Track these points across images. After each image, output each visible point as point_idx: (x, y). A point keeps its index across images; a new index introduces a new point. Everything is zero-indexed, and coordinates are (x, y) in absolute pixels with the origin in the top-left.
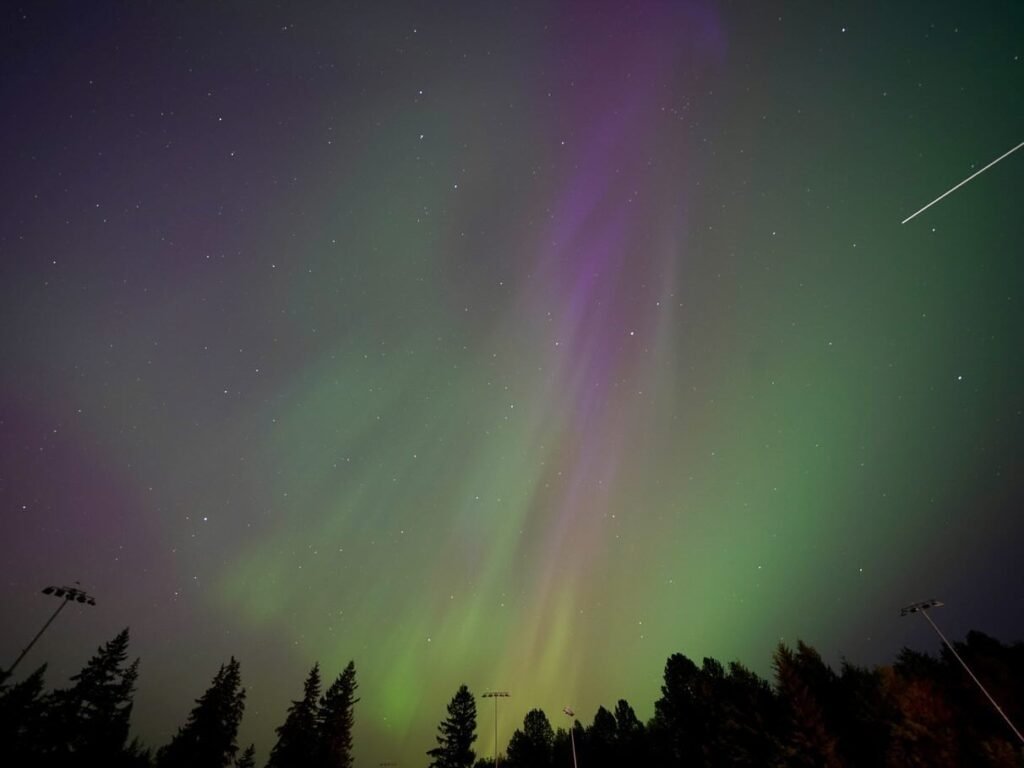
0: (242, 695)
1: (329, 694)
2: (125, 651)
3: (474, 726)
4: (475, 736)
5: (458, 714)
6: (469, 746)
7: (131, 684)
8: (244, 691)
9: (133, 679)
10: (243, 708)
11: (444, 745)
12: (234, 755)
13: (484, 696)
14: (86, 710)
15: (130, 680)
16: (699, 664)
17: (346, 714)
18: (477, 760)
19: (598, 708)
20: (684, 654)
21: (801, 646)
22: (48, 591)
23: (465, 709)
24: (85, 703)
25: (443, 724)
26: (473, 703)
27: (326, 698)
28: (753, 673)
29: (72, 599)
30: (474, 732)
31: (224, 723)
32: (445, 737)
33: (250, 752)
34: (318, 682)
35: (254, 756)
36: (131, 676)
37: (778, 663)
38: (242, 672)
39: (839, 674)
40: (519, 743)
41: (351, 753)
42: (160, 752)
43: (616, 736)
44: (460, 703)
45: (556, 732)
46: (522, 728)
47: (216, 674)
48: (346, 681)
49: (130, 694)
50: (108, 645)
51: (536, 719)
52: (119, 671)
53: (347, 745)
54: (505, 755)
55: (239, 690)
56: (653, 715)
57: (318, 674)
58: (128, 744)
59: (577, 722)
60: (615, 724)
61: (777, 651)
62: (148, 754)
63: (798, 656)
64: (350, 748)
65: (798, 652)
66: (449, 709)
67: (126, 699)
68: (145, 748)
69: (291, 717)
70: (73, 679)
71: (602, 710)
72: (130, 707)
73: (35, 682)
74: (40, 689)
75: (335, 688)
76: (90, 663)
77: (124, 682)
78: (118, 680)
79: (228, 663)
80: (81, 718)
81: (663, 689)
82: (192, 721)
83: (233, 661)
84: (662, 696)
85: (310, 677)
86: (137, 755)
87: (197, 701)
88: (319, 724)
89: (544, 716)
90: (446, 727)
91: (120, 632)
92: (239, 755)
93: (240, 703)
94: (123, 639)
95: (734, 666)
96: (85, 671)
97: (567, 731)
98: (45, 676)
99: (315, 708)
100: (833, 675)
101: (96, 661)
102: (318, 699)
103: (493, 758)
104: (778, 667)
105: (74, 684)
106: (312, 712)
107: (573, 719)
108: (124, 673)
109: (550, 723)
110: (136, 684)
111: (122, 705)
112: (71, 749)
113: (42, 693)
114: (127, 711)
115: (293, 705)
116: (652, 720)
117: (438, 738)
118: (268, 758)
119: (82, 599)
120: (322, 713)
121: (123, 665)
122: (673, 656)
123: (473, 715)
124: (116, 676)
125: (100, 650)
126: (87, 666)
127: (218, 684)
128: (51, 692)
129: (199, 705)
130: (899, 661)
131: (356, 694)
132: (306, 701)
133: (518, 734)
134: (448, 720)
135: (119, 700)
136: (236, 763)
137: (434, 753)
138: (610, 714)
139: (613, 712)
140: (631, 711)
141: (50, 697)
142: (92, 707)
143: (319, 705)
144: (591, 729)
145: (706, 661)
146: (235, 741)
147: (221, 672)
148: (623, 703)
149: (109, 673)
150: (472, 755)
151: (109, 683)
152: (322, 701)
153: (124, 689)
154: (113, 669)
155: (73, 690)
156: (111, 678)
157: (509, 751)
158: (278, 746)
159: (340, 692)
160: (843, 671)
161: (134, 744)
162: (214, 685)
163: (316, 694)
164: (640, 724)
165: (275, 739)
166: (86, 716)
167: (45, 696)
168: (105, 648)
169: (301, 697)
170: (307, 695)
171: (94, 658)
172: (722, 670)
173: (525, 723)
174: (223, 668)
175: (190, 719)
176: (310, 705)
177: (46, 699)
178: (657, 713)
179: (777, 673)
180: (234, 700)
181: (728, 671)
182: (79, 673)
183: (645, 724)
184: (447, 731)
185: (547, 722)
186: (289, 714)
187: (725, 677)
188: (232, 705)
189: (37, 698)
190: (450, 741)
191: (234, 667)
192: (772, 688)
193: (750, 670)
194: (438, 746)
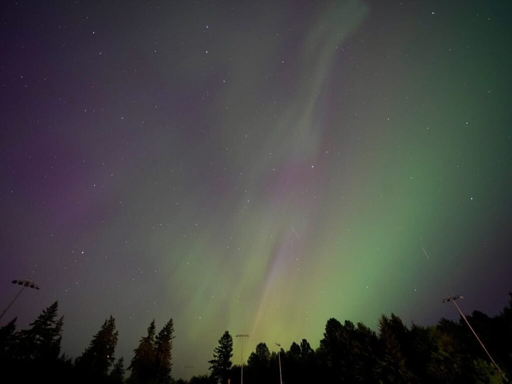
0: (116, 334)
1: (160, 334)
2: (56, 312)
3: (231, 350)
4: (232, 355)
5: (223, 344)
6: (229, 359)
7: (60, 328)
8: (117, 332)
9: (61, 325)
10: (117, 340)
11: (217, 359)
12: (113, 362)
13: (237, 336)
14: (38, 340)
15: (60, 326)
16: (343, 323)
17: (168, 343)
18: (232, 365)
19: (292, 342)
20: (336, 318)
21: (393, 316)
22: (15, 282)
23: (227, 342)
24: (38, 336)
25: (216, 349)
26: (231, 340)
27: (158, 336)
28: (369, 328)
29: (27, 286)
30: (231, 353)
31: (108, 347)
32: (217, 355)
33: (121, 360)
34: (154, 328)
35: (123, 362)
36: (60, 324)
37: (381, 324)
38: (116, 323)
39: (410, 329)
40: (254, 358)
41: (171, 362)
42: (76, 360)
43: (300, 356)
44: (225, 339)
45: (271, 353)
46: (255, 352)
47: (103, 324)
48: (168, 328)
49: (60, 332)
50: (48, 309)
51: (262, 347)
52: (54, 322)
53: (169, 358)
54: (247, 364)
55: (115, 332)
56: (319, 346)
57: (155, 324)
58: (60, 356)
59: (282, 349)
60: (300, 350)
61: (381, 318)
62: (70, 360)
63: (391, 320)
64: (171, 359)
65: (391, 318)
66: (220, 342)
67: (58, 335)
68: (69, 358)
69: (141, 344)
70: (30, 325)
71: (294, 344)
72: (60, 339)
73: (11, 326)
74: (14, 329)
75: (163, 331)
76: (39, 318)
77: (57, 327)
78: (54, 326)
79: (109, 318)
80: (36, 343)
81: (325, 334)
82: (92, 346)
83: (111, 318)
84: (324, 337)
85: (150, 326)
86: (65, 361)
87: (94, 336)
88: (155, 348)
89: (266, 346)
90: (218, 350)
91: (53, 303)
92: (116, 362)
93: (116, 338)
94: (55, 306)
95: (359, 324)
96: (37, 321)
97: (277, 353)
98: (16, 323)
99: (153, 340)
100: (407, 329)
101: (41, 317)
102: (154, 336)
103: (241, 365)
104: (381, 325)
105: (31, 327)
106: (151, 342)
107: (280, 348)
108: (56, 322)
109: (269, 349)
110: (62, 328)
111: (56, 338)
112: (32, 357)
113: (15, 331)
114: (59, 340)
115: (142, 339)
116: (318, 349)
117: (214, 355)
118: (130, 363)
119: (32, 286)
120: (156, 343)
121: (56, 319)
122: (330, 319)
123: (231, 345)
124: (52, 324)
125: (44, 311)
126: (37, 319)
127: (104, 328)
128: (20, 331)
129: (95, 338)
130: (439, 324)
131: (173, 334)
132: (149, 337)
133: (253, 354)
134: (219, 347)
135: (54, 335)
136: (115, 366)
137: (212, 362)
138: (298, 345)
139: (300, 345)
140: (308, 345)
141: (20, 333)
142: (41, 338)
143: (155, 339)
144: (288, 352)
145: (346, 322)
146: (114, 355)
147: (105, 323)
148: (304, 341)
149: (49, 323)
150: (230, 363)
151: (49, 327)
152: (157, 338)
153: (57, 330)
154: (51, 321)
155: (31, 330)
156: (50, 325)
157: (248, 361)
158: (135, 358)
159: (166, 333)
160: (412, 327)
161: (63, 355)
162: (102, 329)
163: (154, 334)
164: (313, 350)
165: (134, 355)
166: (38, 342)
167: (17, 333)
168: (46, 311)
169: (146, 335)
170: (149, 334)
171: (41, 315)
172: (353, 326)
173: (257, 349)
174: (106, 321)
175: (91, 345)
176: (150, 339)
177: (18, 334)
178: (321, 345)
179: (380, 328)
180: (112, 336)
181: (356, 327)
182: (33, 322)
183: (315, 350)
184: (218, 352)
185: (267, 349)
186: (140, 343)
187: (355, 329)
188: (111, 338)
189: (13, 333)
190: (220, 357)
191: (112, 321)
192: (377, 335)
193: (367, 327)
194: (214, 359)
